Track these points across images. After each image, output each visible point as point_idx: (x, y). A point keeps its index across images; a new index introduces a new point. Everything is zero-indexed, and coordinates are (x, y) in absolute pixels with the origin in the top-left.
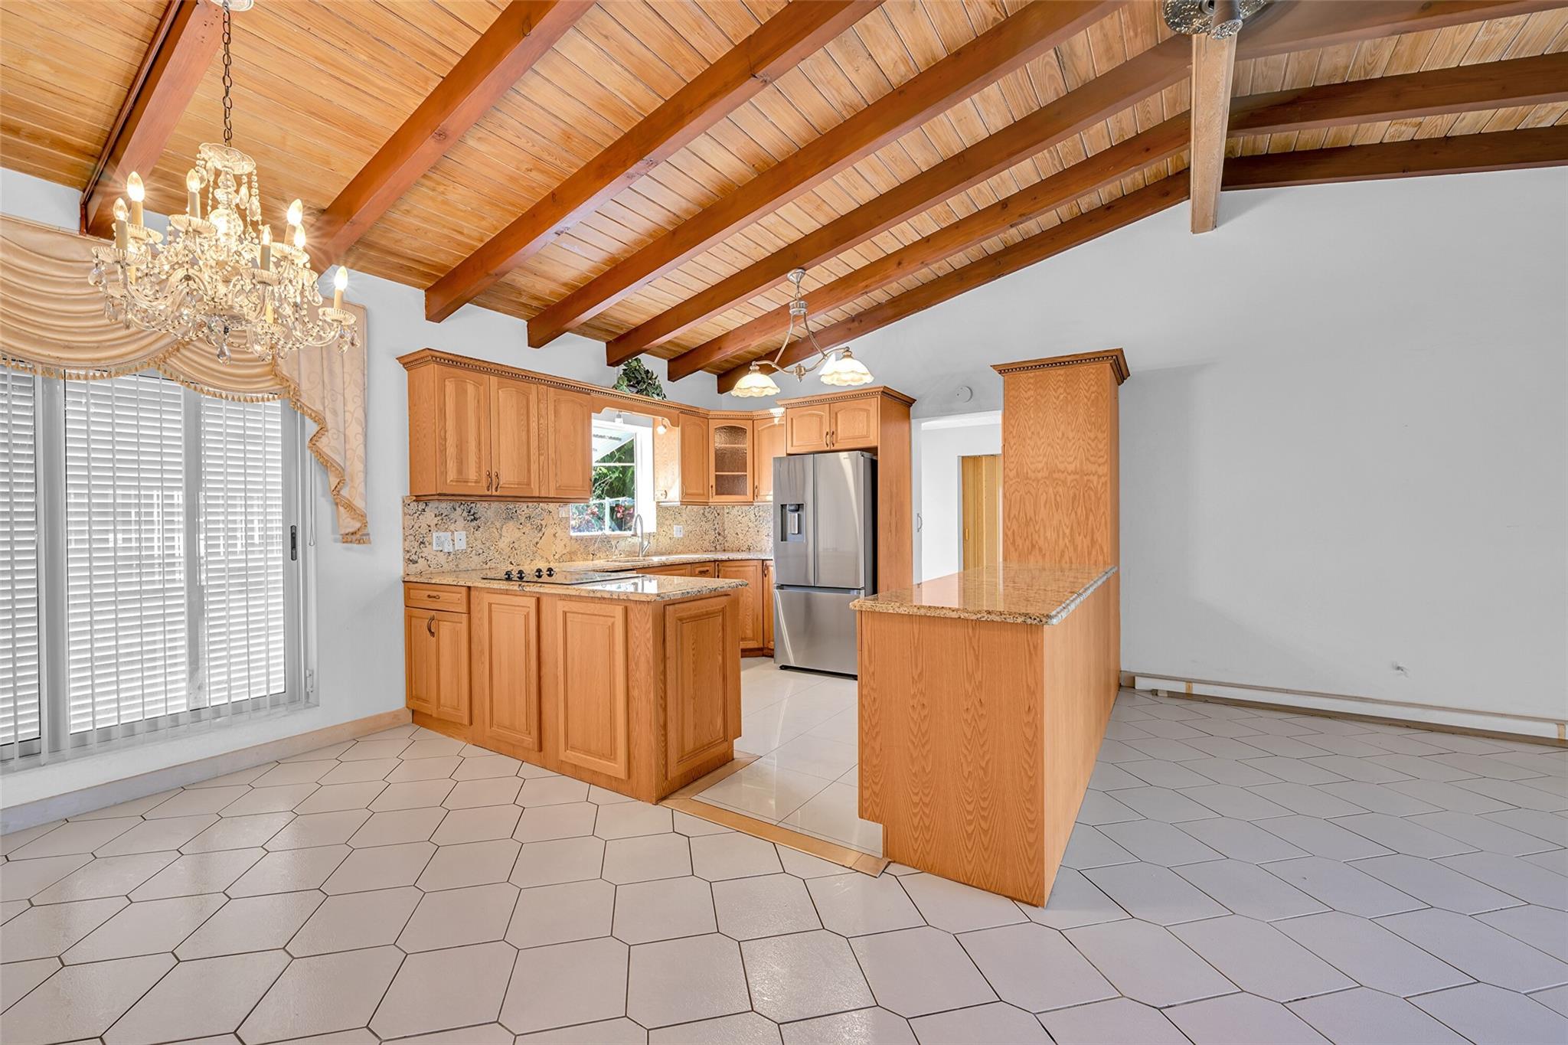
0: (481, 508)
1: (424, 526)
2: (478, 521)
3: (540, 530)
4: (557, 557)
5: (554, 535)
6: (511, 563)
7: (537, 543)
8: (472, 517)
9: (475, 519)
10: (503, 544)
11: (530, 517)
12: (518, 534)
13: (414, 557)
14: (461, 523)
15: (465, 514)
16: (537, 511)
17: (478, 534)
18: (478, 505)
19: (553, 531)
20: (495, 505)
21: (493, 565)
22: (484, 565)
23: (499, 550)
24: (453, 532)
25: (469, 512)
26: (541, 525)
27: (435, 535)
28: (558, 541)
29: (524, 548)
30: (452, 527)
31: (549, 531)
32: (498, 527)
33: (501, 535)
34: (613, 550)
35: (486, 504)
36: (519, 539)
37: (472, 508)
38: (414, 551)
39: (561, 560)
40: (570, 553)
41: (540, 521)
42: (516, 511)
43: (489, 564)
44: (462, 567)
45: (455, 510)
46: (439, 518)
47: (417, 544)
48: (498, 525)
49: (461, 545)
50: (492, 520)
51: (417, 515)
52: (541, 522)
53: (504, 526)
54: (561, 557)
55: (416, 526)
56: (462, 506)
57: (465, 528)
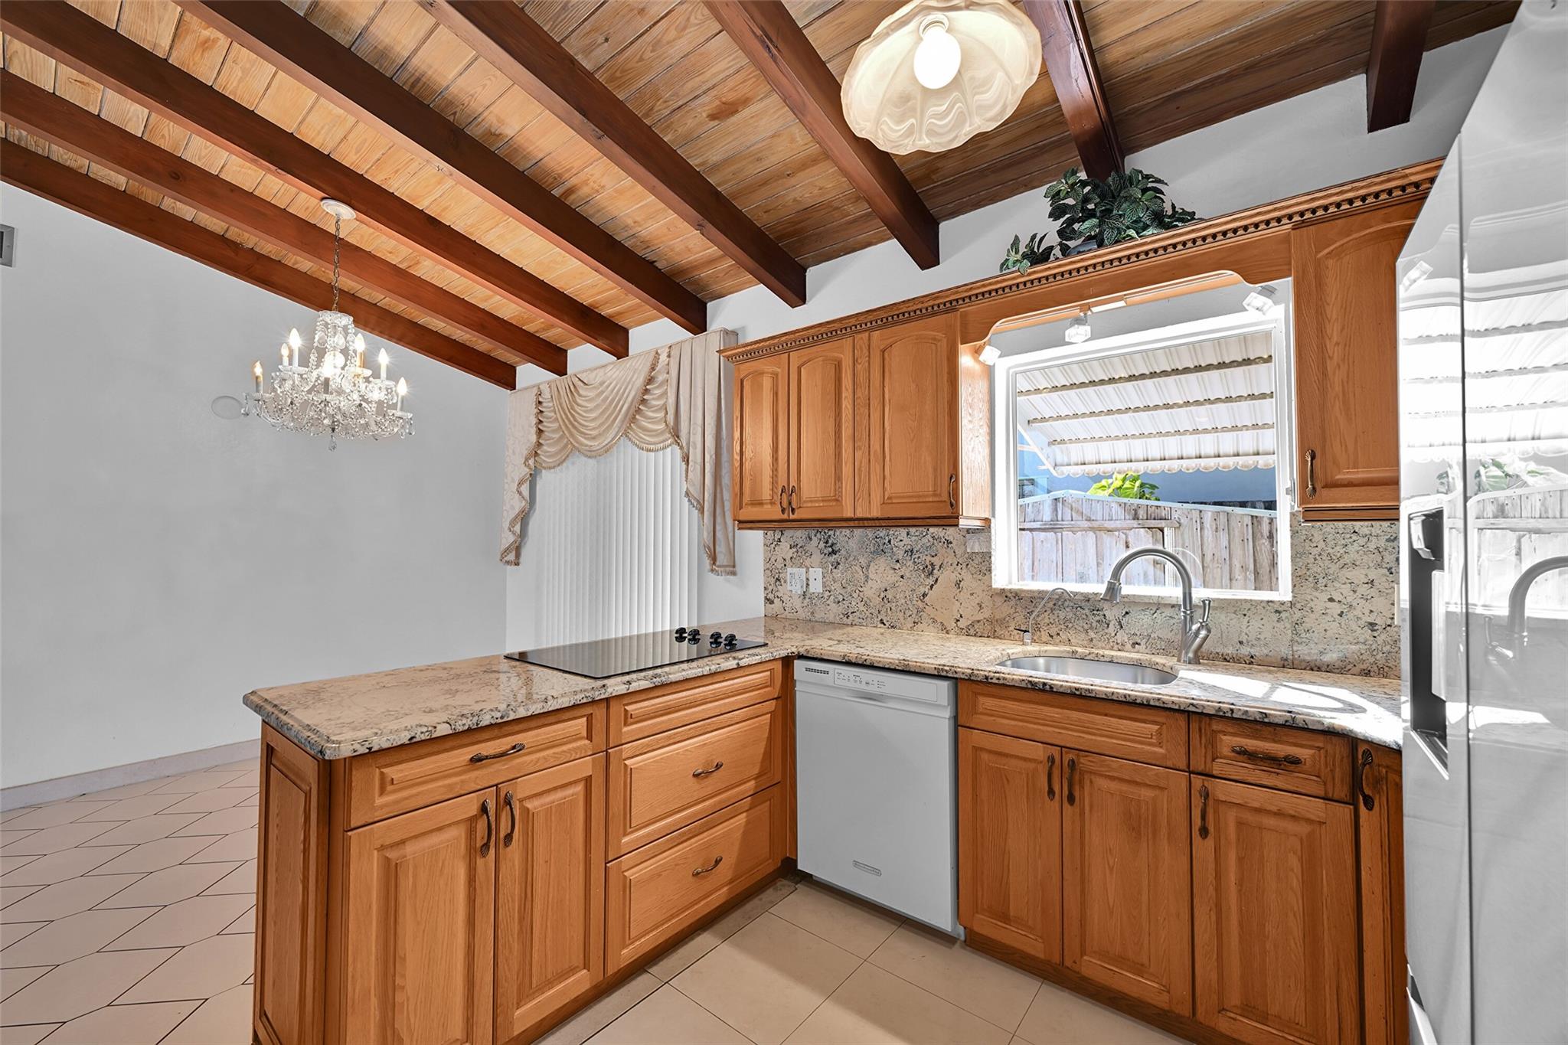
0: (841, 536)
1: (780, 560)
2: (837, 556)
3: (931, 573)
4: (963, 624)
5: (958, 584)
6: (882, 622)
7: (924, 595)
8: (830, 550)
9: (834, 552)
10: (871, 590)
11: (912, 551)
12: (892, 577)
13: (770, 596)
14: (817, 557)
15: (822, 545)
16: (925, 540)
17: (837, 574)
18: (838, 533)
19: (954, 577)
20: (858, 532)
21: (857, 620)
22: (845, 619)
23: (865, 599)
24: (808, 569)
25: (827, 542)
26: (932, 564)
27: (789, 570)
28: (962, 596)
29: (903, 601)
30: (807, 563)
31: (946, 577)
32: (863, 563)
33: (867, 577)
34: (1111, 630)
35: (847, 532)
36: (894, 586)
37: (830, 536)
38: (770, 588)
39: (972, 632)
40: (990, 621)
41: (929, 558)
42: (889, 541)
43: (851, 617)
44: (818, 616)
45: (811, 539)
46: (795, 550)
47: (774, 580)
48: (863, 561)
49: (816, 587)
50: (855, 553)
51: (773, 546)
52: (933, 560)
53: (872, 564)
54: (972, 625)
55: (773, 560)
56: (818, 535)
57: (822, 565)
